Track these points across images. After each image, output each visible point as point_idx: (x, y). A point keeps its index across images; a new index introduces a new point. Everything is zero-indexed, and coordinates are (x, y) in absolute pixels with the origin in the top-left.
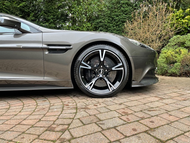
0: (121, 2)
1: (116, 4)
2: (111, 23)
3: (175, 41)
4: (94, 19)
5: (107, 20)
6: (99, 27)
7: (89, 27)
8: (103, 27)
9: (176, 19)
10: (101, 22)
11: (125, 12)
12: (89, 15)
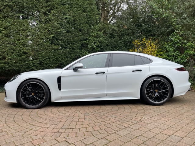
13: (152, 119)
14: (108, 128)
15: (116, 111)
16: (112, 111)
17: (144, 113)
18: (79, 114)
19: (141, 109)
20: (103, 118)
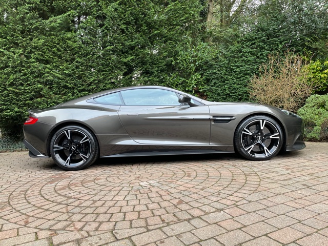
0: (243, 50)
1: (237, 53)
2: (229, 75)
3: (314, 101)
4: (206, 69)
5: (224, 72)
6: (213, 79)
7: (199, 79)
8: (218, 80)
9: (313, 73)
10: (215, 73)
11: (248, 62)
12: (198, 64)
13: (265, 202)
14: (154, 216)
15: (199, 183)
16: (190, 183)
17: (254, 189)
18: (123, 187)
19: (255, 180)
20: (161, 196)
